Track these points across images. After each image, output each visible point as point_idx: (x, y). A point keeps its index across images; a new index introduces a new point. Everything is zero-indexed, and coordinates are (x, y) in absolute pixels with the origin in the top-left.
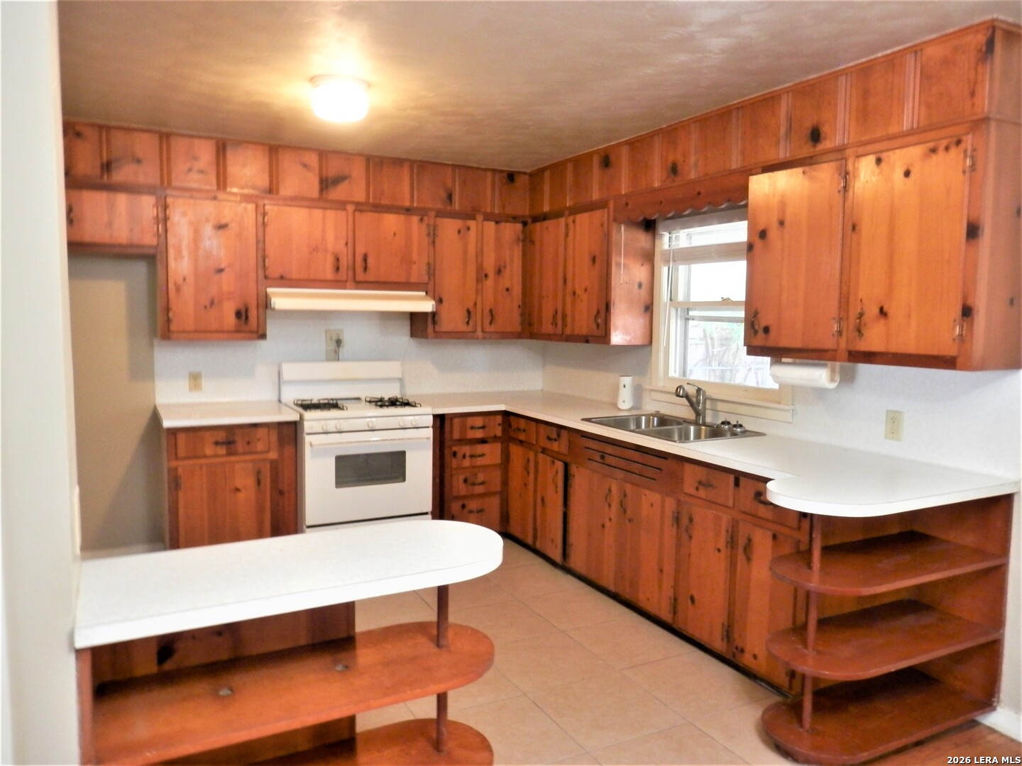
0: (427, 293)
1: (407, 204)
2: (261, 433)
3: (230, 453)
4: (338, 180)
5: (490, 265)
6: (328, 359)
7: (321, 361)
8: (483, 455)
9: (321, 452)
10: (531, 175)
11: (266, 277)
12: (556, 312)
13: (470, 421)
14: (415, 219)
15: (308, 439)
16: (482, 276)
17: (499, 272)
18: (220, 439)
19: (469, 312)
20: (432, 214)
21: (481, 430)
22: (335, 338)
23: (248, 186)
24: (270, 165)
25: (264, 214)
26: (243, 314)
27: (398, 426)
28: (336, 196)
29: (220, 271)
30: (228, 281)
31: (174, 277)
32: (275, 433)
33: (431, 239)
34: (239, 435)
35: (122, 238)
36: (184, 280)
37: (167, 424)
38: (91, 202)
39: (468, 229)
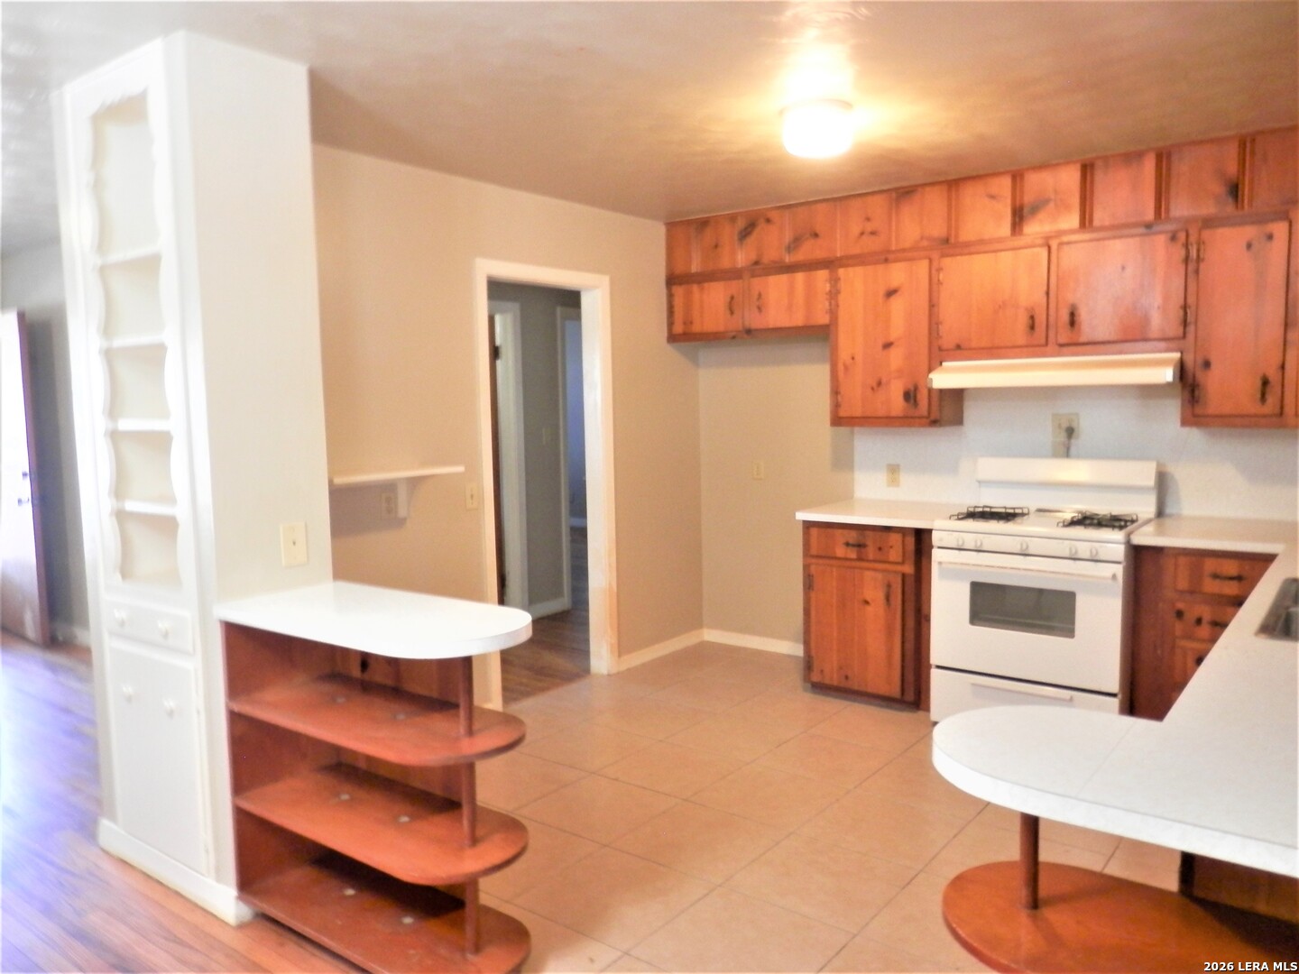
0: (1182, 354)
1: (1150, 218)
2: (895, 539)
3: (860, 559)
4: (1040, 205)
6: (1055, 455)
7: (1046, 456)
9: (953, 573)
11: (940, 349)
13: (1213, 565)
14: (1161, 240)
15: (937, 555)
18: (851, 541)
19: (1266, 383)
20: (1195, 226)
21: (1236, 582)
22: (1065, 425)
23: (922, 238)
24: (949, 206)
25: (939, 270)
26: (912, 395)
27: (1067, 554)
28: (1034, 228)
29: (888, 346)
30: (896, 358)
31: (844, 355)
32: (911, 541)
33: (1191, 267)
34: (870, 539)
35: (798, 319)
36: (853, 358)
37: (802, 516)
38: (775, 287)
39: (1270, 238)
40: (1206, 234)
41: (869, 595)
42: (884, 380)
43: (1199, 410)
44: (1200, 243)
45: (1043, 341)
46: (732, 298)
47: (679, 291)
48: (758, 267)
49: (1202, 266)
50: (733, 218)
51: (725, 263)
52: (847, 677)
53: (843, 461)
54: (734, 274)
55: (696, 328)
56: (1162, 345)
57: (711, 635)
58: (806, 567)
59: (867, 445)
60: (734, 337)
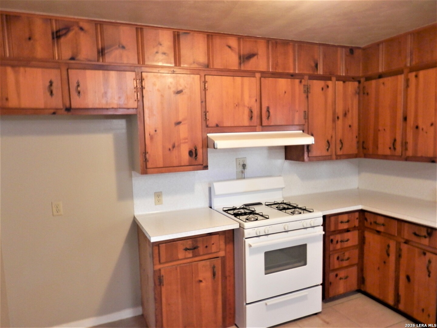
0: (303, 131)
1: (291, 71)
2: (215, 238)
3: (194, 256)
4: (250, 56)
5: (340, 111)
6: (238, 179)
8: (348, 240)
9: (256, 251)
10: (364, 49)
11: (207, 126)
12: (395, 140)
13: (341, 218)
14: (297, 81)
15: (248, 242)
16: (336, 118)
17: (345, 115)
18: (188, 247)
19: (328, 142)
20: (306, 77)
21: (347, 224)
22: (241, 163)
24: (208, 47)
25: (206, 82)
26: (194, 152)
27: (302, 227)
29: (178, 123)
31: (149, 129)
34: (201, 243)
36: (156, 131)
38: (93, 78)
39: (328, 87)
40: (311, 82)
41: (201, 276)
42: (176, 145)
43: (310, 155)
44: (309, 86)
46: (51, 83)
48: (74, 62)
49: (309, 94)
50: (47, 20)
51: (41, 53)
53: (126, 194)
54: (52, 64)
55: (13, 104)
59: (142, 182)
60: (54, 113)
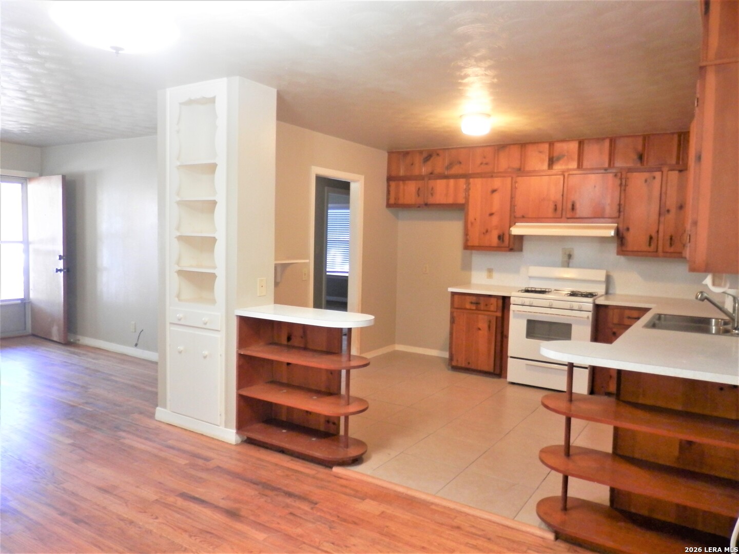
0: (618, 224)
1: (606, 166)
2: (493, 301)
3: (477, 309)
4: (561, 157)
5: (672, 203)
6: (563, 266)
7: (559, 267)
9: (519, 315)
11: (515, 217)
13: (627, 313)
14: (611, 176)
15: (512, 307)
16: (664, 211)
18: (473, 301)
19: (651, 238)
20: (625, 171)
22: (568, 253)
23: (509, 168)
24: (521, 155)
25: (516, 182)
26: (501, 237)
27: (568, 308)
28: (558, 167)
29: (491, 214)
30: (495, 220)
31: (471, 218)
32: (500, 302)
33: (623, 188)
34: (482, 300)
35: (450, 201)
36: (475, 219)
37: (451, 290)
38: (440, 185)
39: (654, 178)
40: (629, 175)
41: (480, 325)
42: (489, 230)
43: (624, 249)
44: (627, 179)
45: (560, 216)
46: (419, 189)
47: (393, 184)
48: (431, 175)
49: (627, 188)
50: (421, 152)
51: (416, 172)
52: (469, 363)
53: (467, 266)
54: (420, 178)
55: (401, 201)
56: (610, 220)
57: (399, 347)
58: (452, 313)
59: (478, 259)
60: (419, 207)
